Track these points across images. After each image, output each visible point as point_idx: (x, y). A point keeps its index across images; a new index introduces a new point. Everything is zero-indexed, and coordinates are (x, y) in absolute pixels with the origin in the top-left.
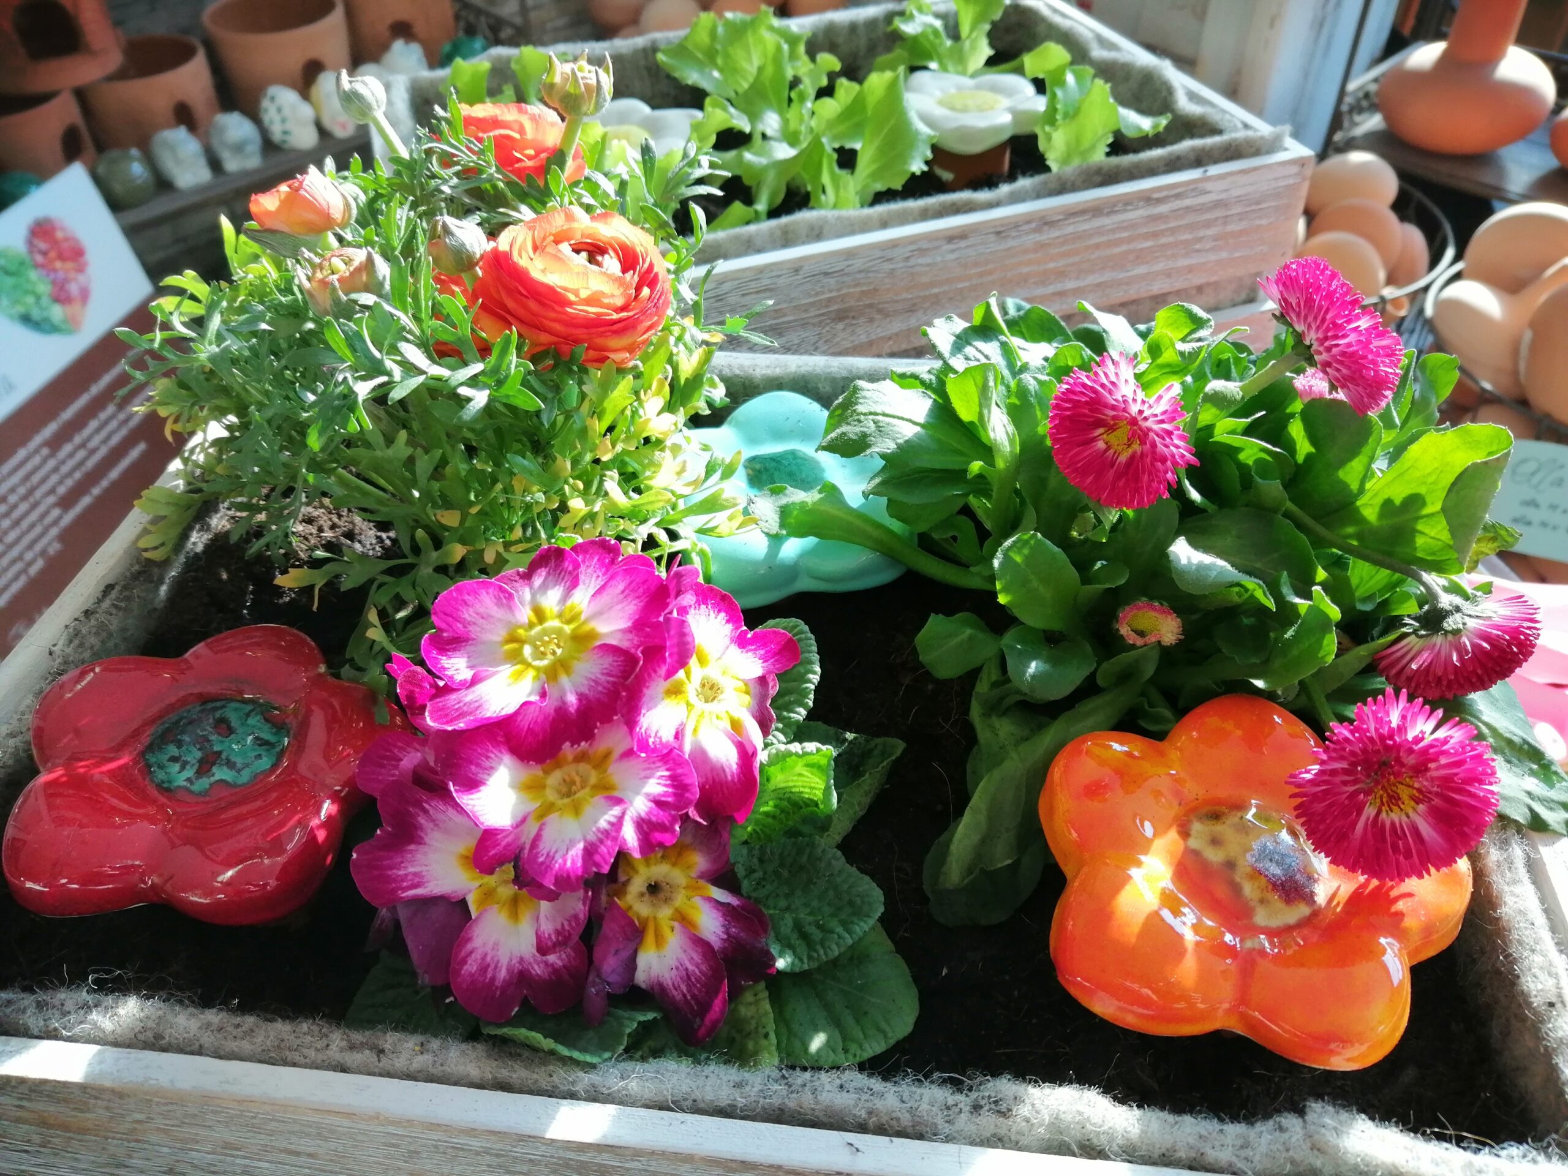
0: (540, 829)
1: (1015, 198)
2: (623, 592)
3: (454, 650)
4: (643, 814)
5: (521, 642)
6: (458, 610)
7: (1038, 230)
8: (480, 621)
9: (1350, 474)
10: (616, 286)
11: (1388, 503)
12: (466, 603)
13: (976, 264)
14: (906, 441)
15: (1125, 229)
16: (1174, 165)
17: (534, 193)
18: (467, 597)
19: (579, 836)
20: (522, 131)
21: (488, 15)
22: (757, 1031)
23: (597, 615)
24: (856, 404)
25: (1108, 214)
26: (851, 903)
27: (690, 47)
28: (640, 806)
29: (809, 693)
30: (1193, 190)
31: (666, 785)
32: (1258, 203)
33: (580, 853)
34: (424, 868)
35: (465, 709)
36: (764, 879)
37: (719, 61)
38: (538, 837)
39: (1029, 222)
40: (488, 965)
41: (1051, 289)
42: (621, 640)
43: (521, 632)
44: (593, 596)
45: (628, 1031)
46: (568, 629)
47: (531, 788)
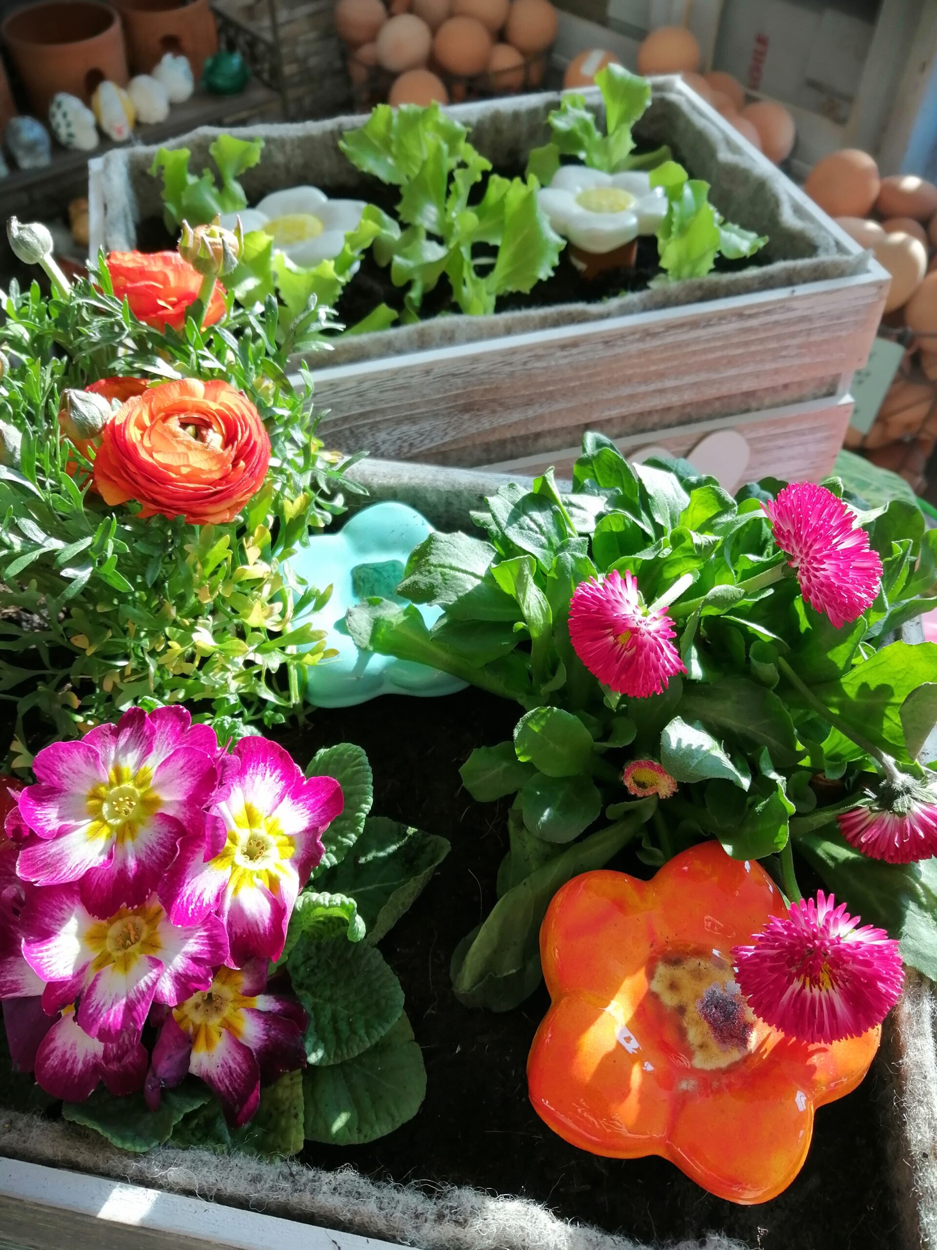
0: (96, 980)
1: (625, 311)
2: (182, 768)
3: (49, 800)
4: (180, 970)
5: (102, 799)
6: (54, 764)
7: (641, 340)
8: (72, 775)
9: (839, 655)
10: (214, 462)
11: (864, 686)
12: (61, 759)
13: (586, 367)
14: (467, 595)
15: (719, 339)
16: (767, 284)
17: (173, 341)
18: (62, 754)
19: (124, 993)
20: (165, 281)
21: (246, 32)
22: (289, 1111)
23: (161, 785)
24: (430, 554)
25: (704, 327)
26: (377, 1004)
27: (369, 134)
28: (179, 963)
29: (361, 821)
30: (781, 308)
31: (203, 944)
32: (839, 318)
33: (122, 1008)
34: (20, 977)
35: (49, 860)
36: (317, 967)
37: (394, 149)
38: (93, 987)
39: (633, 333)
40: (68, 1060)
41: (652, 387)
42: (178, 811)
43: (103, 789)
44: (160, 766)
45: (175, 1123)
46: (139, 792)
47: (93, 938)
